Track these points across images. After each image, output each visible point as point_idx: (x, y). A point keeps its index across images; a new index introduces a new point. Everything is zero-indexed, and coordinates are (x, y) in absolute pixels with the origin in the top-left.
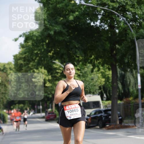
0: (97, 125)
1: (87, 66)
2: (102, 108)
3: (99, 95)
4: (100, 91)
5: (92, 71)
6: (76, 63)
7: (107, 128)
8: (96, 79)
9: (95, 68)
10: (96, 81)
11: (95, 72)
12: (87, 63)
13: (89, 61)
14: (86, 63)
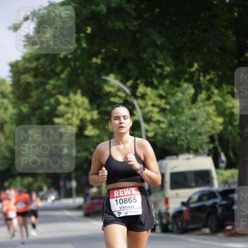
0: (206, 226)
1: (182, 89)
2: (216, 186)
3: (209, 155)
4: (211, 146)
5: (194, 100)
6: (156, 82)
7: (227, 233)
8: (203, 119)
9: (201, 93)
10: (203, 124)
11: (202, 101)
12: (182, 81)
13: (186, 76)
14: (179, 80)
